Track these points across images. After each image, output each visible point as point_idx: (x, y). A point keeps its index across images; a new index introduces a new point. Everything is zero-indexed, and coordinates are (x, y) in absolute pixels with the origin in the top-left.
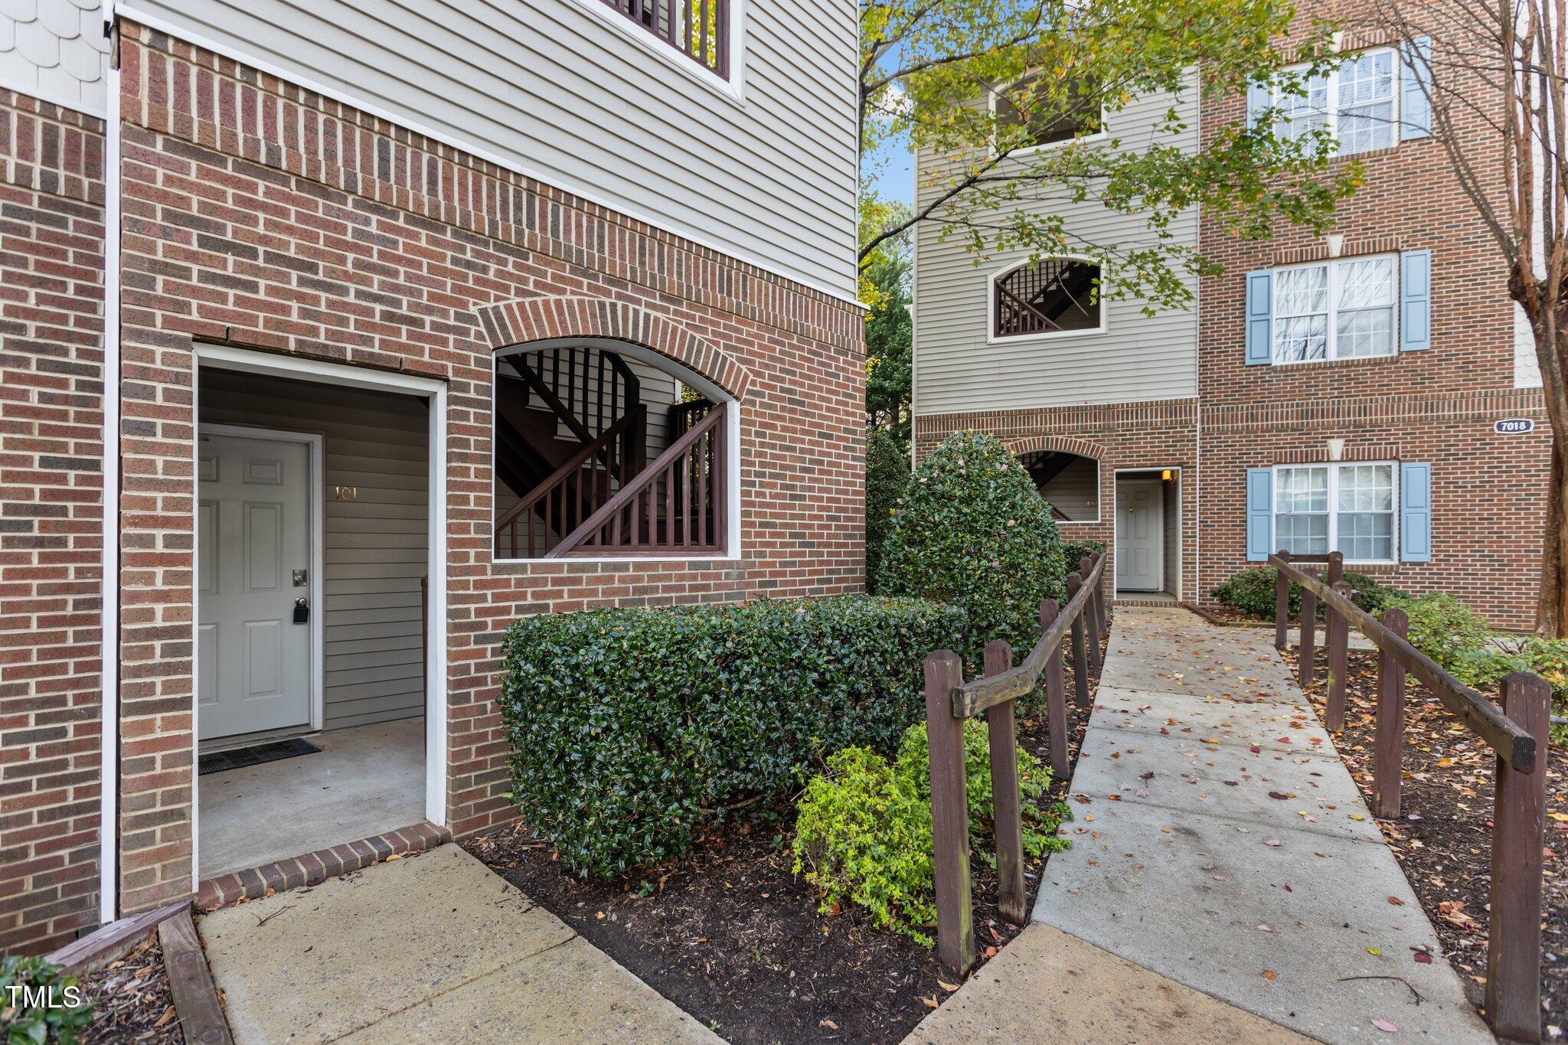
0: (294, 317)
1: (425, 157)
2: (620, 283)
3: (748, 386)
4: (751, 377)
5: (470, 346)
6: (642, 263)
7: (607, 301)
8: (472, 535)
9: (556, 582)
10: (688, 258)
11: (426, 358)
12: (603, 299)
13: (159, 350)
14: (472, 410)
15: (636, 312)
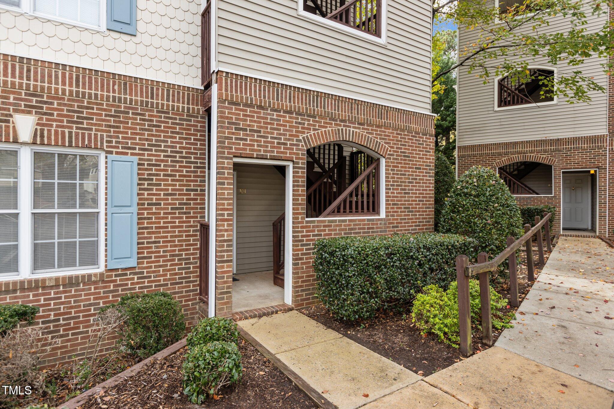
0: (256, 148)
1: (288, 91)
2: (344, 121)
3: (388, 152)
4: (389, 149)
5: (300, 150)
6: (352, 113)
7: (340, 128)
8: (300, 211)
9: (324, 226)
10: (367, 108)
11: (288, 155)
12: (339, 128)
13: (226, 161)
14: (300, 170)
15: (349, 130)
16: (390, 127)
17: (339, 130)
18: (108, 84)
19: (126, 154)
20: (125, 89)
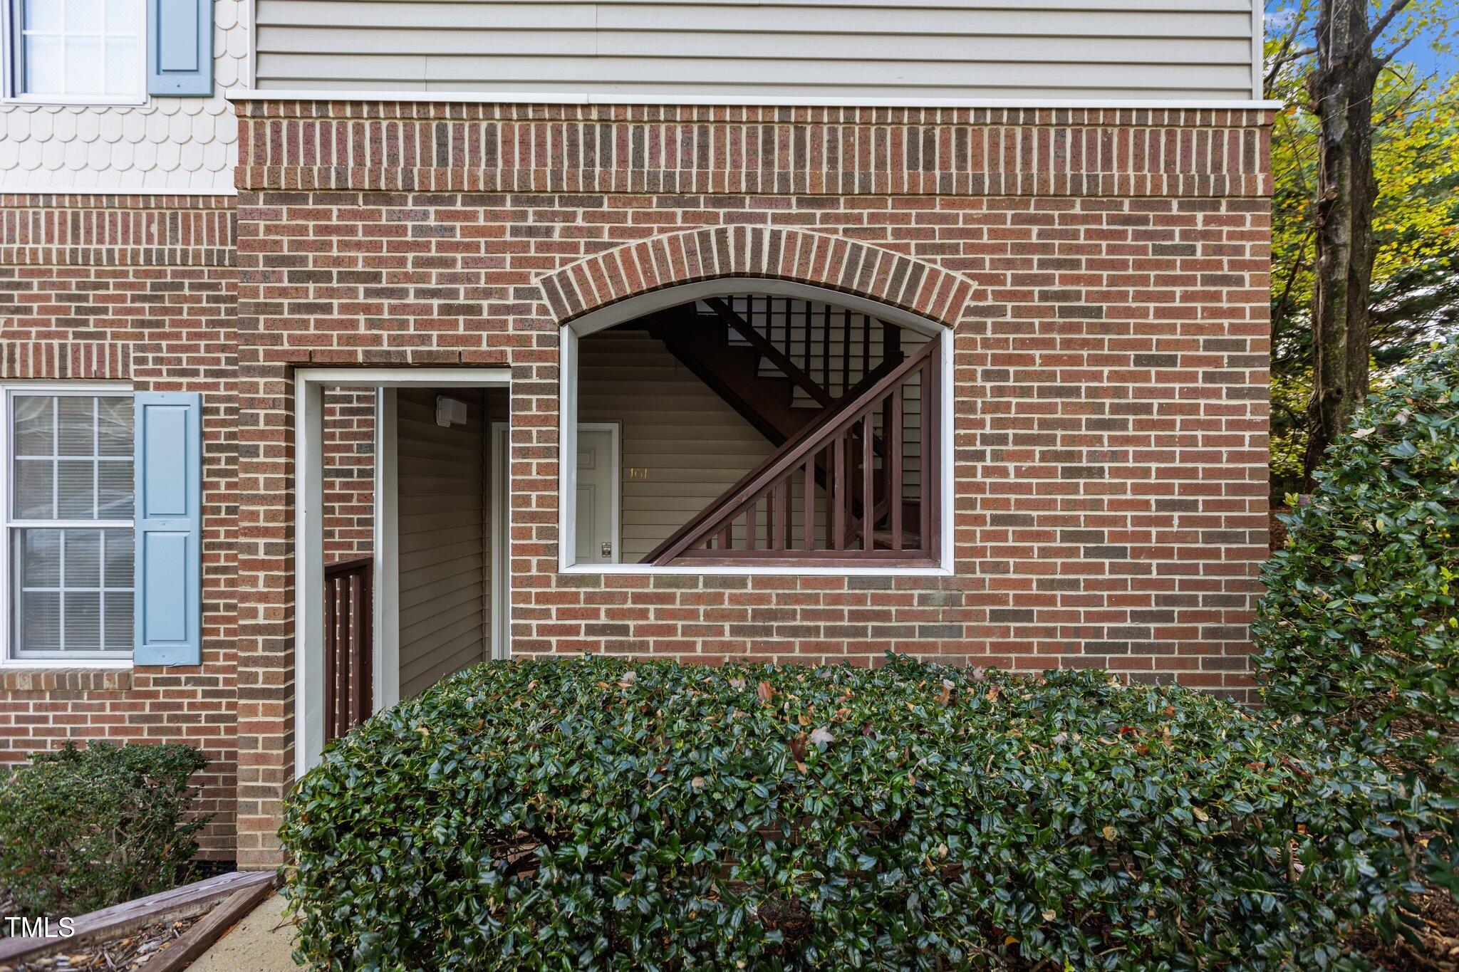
0: (362, 330)
1: (484, 125)
2: (734, 199)
3: (968, 302)
4: (975, 285)
5: (532, 325)
6: (768, 164)
7: (712, 229)
8: (534, 541)
9: (638, 598)
10: (848, 133)
11: (484, 347)
12: (705, 227)
13: (262, 381)
14: (534, 397)
15: (758, 234)
16: (978, 193)
17: (704, 237)
18: (138, 225)
19: (177, 387)
20: (174, 229)
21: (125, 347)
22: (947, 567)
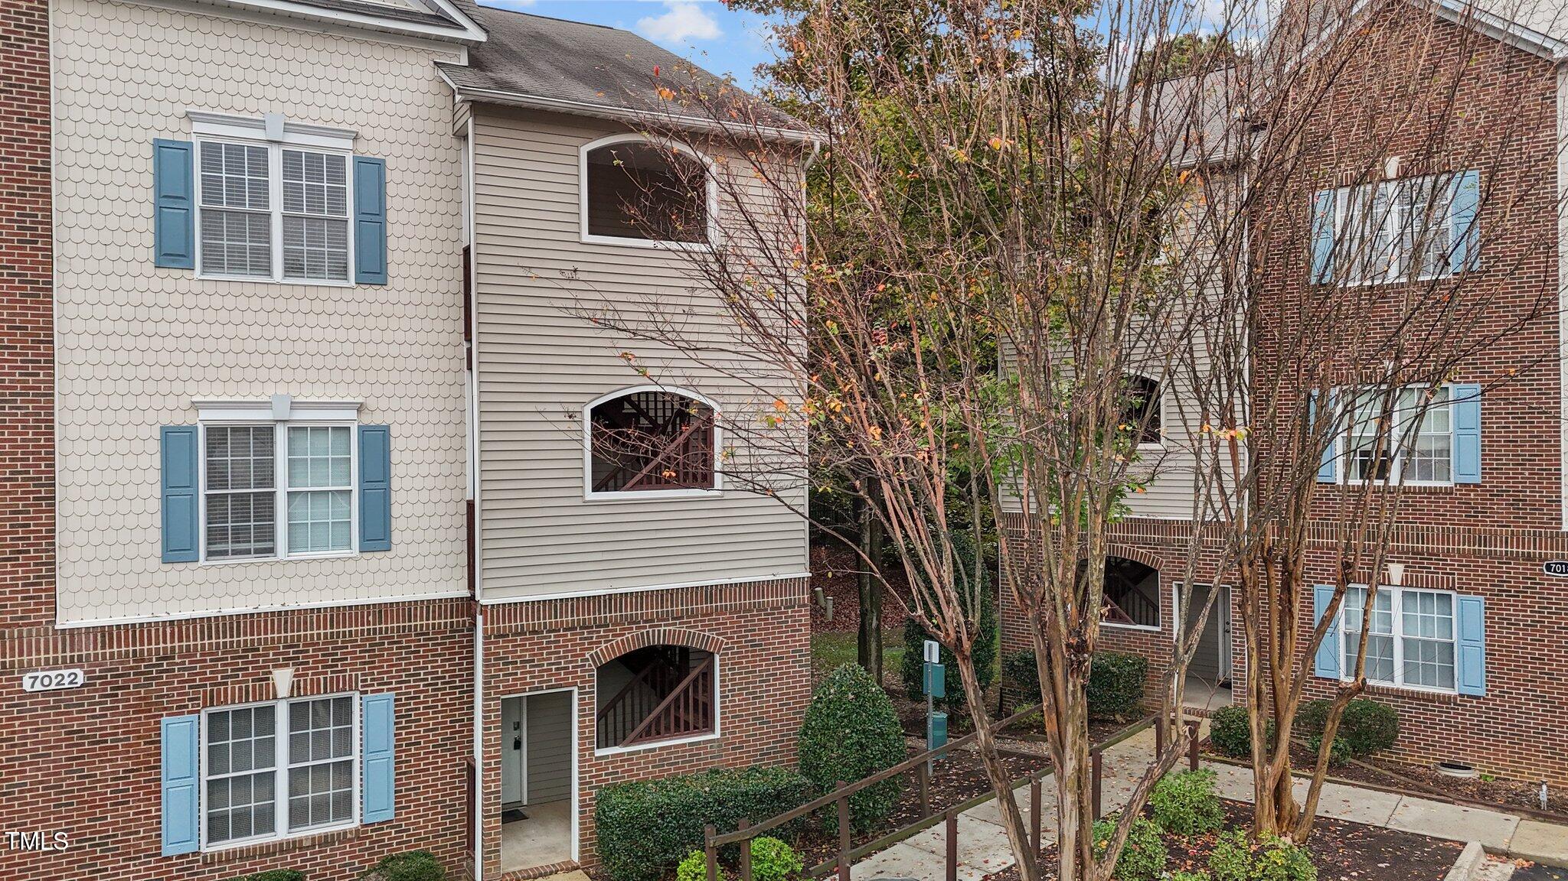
1: (569, 604)
2: (651, 621)
3: (723, 646)
4: (726, 641)
5: (587, 671)
6: (662, 608)
9: (621, 761)
11: (571, 680)
12: (643, 631)
13: (494, 702)
15: (659, 631)
16: (726, 610)
17: (642, 634)
18: (363, 617)
19: (382, 690)
20: (380, 617)
21: (357, 675)
22: (717, 735)
